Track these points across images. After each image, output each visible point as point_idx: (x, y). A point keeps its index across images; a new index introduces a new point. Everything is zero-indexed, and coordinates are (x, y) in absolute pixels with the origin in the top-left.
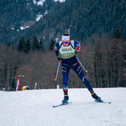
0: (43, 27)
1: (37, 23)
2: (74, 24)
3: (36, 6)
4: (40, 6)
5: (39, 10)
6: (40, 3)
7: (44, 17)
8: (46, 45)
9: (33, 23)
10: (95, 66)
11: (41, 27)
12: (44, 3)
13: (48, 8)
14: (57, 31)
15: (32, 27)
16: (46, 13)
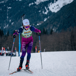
0: (47, 24)
1: (45, 22)
2: (61, 22)
3: (44, 14)
4: (46, 14)
5: (46, 16)
6: (46, 13)
7: (48, 20)
8: (49, 32)
9: (43, 22)
10: (71, 41)
11: (46, 24)
12: (48, 13)
13: (50, 15)
14: (54, 26)
15: (42, 24)
16: (49, 17)
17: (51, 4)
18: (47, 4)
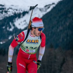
17: (17, 19)
18: (13, 20)
